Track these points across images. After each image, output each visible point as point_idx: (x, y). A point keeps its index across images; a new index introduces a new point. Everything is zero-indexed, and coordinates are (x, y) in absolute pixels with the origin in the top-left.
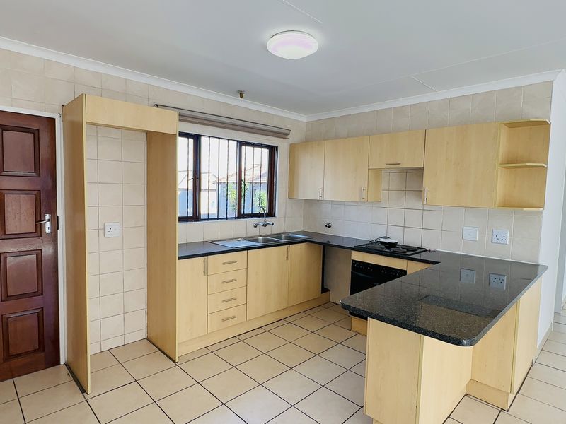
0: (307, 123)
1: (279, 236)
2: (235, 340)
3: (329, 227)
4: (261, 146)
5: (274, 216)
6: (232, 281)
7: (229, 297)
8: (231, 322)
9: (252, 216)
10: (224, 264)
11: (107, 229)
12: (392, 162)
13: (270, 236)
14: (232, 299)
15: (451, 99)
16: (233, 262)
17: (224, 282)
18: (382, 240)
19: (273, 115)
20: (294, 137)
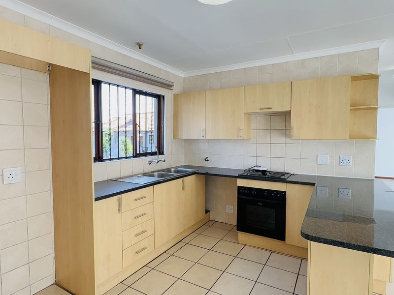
0: (185, 78)
1: (169, 170)
2: (146, 269)
3: (208, 160)
4: (152, 95)
5: (163, 154)
6: (143, 215)
7: (140, 231)
8: (142, 254)
9: (146, 154)
10: (136, 200)
11: (6, 175)
12: (264, 107)
13: (163, 170)
14: (143, 232)
15: (303, 61)
16: (143, 198)
17: (136, 217)
18: (256, 168)
19: (160, 69)
20: (177, 89)
